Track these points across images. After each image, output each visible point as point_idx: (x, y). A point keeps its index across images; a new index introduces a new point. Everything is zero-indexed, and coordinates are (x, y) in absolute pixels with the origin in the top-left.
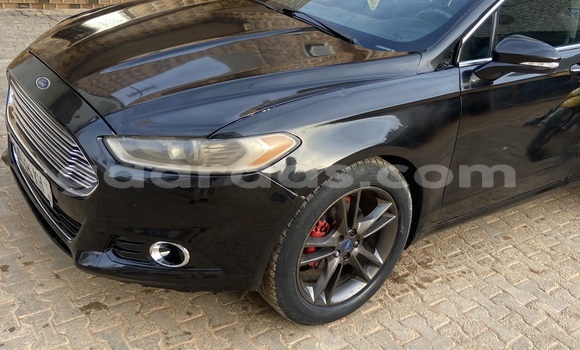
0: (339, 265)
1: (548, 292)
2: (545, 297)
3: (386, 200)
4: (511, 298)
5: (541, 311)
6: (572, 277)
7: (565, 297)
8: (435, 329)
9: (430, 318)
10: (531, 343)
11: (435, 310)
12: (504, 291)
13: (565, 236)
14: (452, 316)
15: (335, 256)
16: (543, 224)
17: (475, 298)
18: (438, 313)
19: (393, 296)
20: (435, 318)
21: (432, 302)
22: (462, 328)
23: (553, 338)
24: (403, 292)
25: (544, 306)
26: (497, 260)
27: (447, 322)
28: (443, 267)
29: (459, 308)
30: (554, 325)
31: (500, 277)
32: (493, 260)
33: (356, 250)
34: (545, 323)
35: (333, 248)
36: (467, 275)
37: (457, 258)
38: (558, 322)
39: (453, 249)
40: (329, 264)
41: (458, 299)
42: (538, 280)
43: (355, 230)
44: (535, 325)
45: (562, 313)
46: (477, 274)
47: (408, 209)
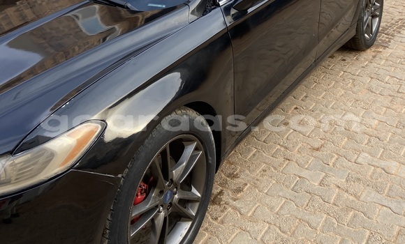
0: (165, 218)
1: (331, 164)
2: (330, 170)
3: (191, 141)
4: (308, 182)
5: (332, 186)
6: (343, 143)
7: (344, 164)
8: (259, 239)
9: (252, 230)
10: (334, 221)
11: (253, 219)
12: (300, 177)
13: (326, 107)
14: (269, 220)
15: (159, 212)
16: (308, 100)
17: (281, 194)
18: (256, 222)
19: (216, 219)
20: (256, 228)
21: (248, 212)
22: (280, 228)
23: (349, 208)
24: (222, 211)
25: (333, 180)
26: (286, 148)
27: (266, 228)
28: (247, 172)
29: (272, 209)
30: (346, 195)
31: (294, 164)
32: (282, 149)
33: (176, 196)
34: (339, 196)
35: (157, 206)
36: (267, 172)
37: (255, 158)
38: (347, 191)
39: (250, 150)
40: (156, 222)
41: (268, 200)
42: (321, 157)
43: (172, 180)
44: (332, 201)
45: (347, 181)
46: (275, 169)
47: (211, 140)
